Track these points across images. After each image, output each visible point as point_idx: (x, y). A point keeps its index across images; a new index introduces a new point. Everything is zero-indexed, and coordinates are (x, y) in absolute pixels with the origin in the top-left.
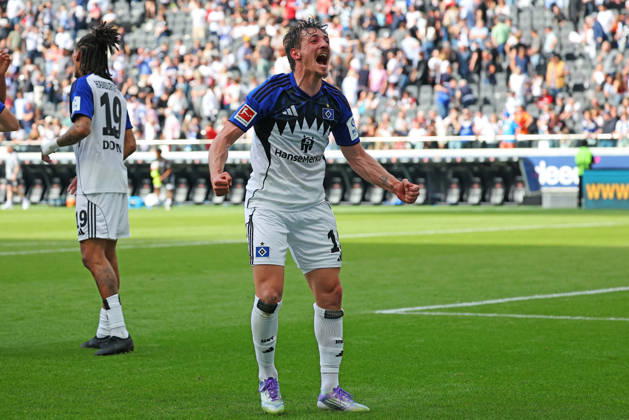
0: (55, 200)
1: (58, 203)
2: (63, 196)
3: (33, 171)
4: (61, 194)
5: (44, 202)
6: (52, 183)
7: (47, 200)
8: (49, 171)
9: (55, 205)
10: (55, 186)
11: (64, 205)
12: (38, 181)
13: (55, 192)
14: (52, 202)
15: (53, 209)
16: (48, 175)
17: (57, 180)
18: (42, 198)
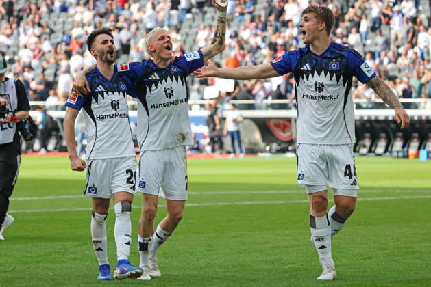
0: (398, 152)
1: (401, 154)
2: (406, 149)
3: (378, 126)
4: (403, 147)
5: (388, 154)
6: (395, 137)
7: (391, 152)
8: (393, 126)
9: (398, 157)
10: (399, 139)
11: (407, 156)
12: (383, 135)
13: (398, 145)
14: (395, 154)
15: (396, 160)
16: (392, 129)
17: (400, 134)
18: (386, 151)
